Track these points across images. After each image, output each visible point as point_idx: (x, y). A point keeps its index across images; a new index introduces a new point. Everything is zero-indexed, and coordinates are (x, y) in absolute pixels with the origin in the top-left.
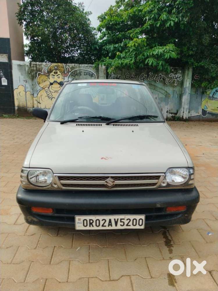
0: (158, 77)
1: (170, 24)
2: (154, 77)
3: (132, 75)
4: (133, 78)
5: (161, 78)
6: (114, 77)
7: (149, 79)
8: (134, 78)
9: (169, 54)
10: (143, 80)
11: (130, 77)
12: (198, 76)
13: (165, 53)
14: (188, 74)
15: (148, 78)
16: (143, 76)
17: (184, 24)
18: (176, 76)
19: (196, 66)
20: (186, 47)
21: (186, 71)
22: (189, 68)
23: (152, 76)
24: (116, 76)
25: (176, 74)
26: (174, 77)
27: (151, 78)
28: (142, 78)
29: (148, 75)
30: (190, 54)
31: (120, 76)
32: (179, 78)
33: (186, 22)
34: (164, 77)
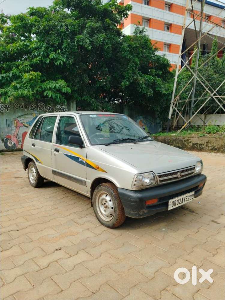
0: (47, 108)
1: (60, 63)
2: (44, 108)
3: (22, 105)
4: (22, 108)
5: (50, 109)
6: (2, 106)
7: (39, 110)
8: (24, 108)
9: (65, 89)
10: (33, 110)
11: (20, 107)
12: (79, 108)
13: (62, 88)
14: (73, 106)
15: (38, 108)
16: (33, 106)
17: (69, 64)
18: (62, 107)
19: (79, 99)
20: (71, 83)
21: (71, 104)
22: (73, 101)
23: (41, 107)
24: (4, 106)
25: (62, 105)
26: (61, 108)
27: (41, 108)
28: (32, 108)
29: (38, 106)
30: (75, 89)
31: (9, 106)
32: (65, 109)
33: (71, 63)
34: (52, 108)
